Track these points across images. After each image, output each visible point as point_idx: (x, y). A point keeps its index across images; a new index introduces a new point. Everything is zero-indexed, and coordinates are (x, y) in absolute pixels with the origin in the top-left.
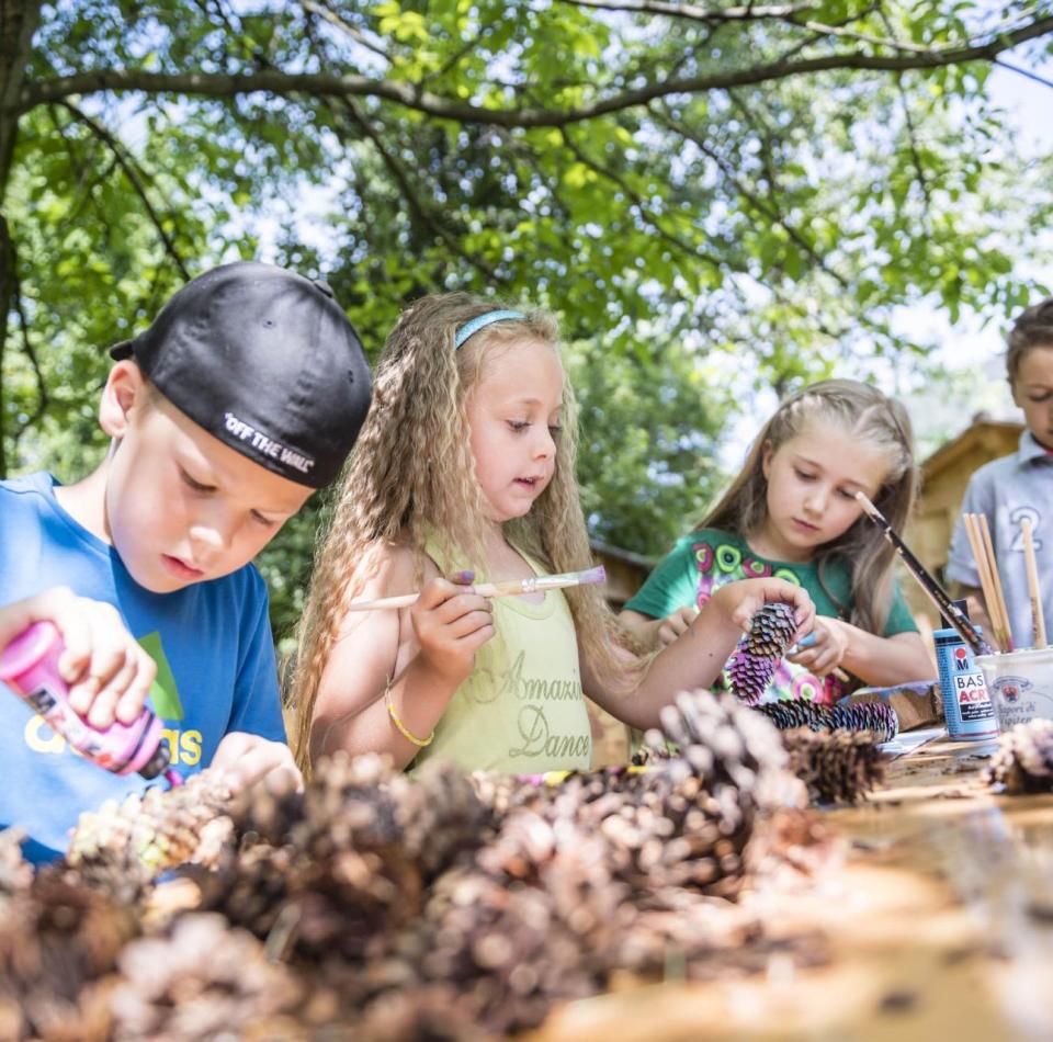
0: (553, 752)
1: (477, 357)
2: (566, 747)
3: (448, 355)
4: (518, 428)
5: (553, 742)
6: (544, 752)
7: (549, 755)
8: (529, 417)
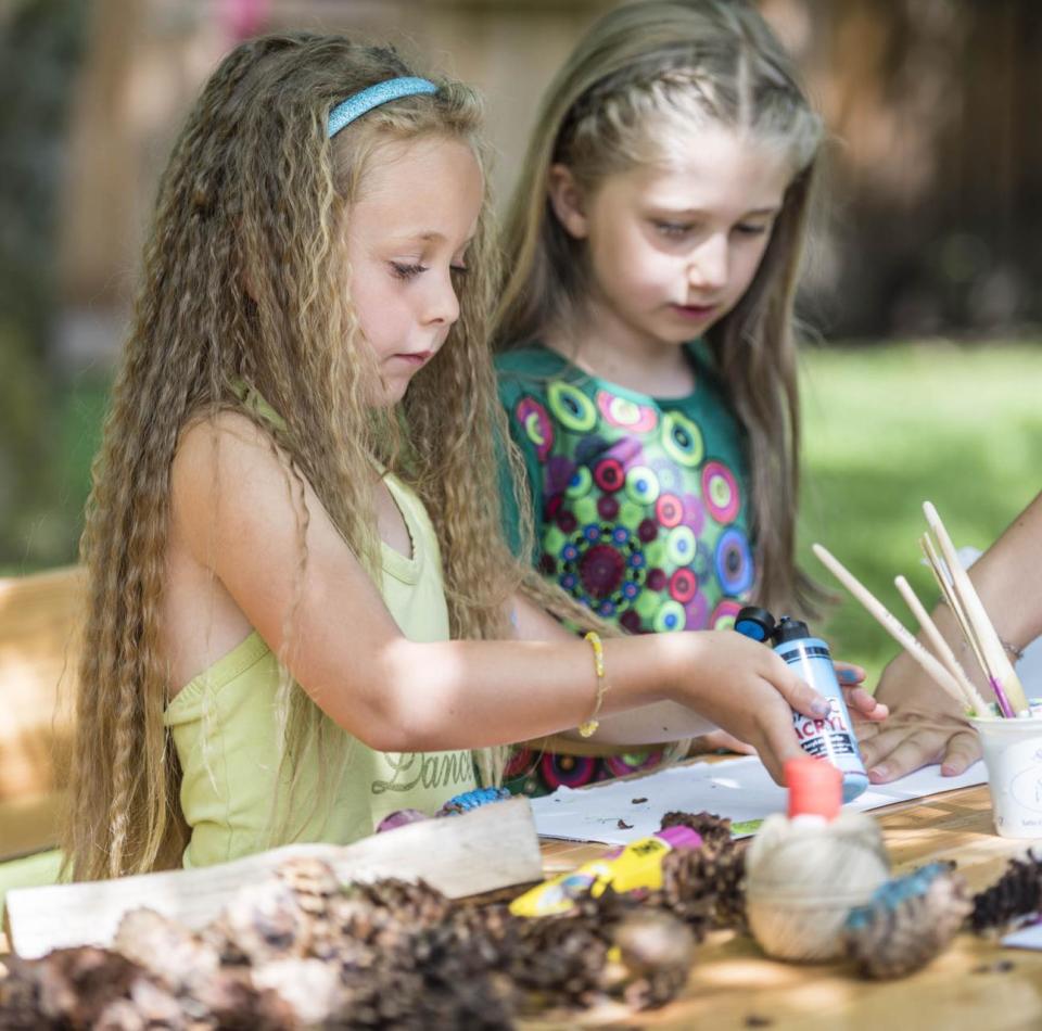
0: (433, 781)
1: (357, 160)
2: (448, 770)
3: (317, 153)
4: (404, 272)
5: (431, 765)
6: (421, 782)
7: (427, 786)
8: (423, 257)
